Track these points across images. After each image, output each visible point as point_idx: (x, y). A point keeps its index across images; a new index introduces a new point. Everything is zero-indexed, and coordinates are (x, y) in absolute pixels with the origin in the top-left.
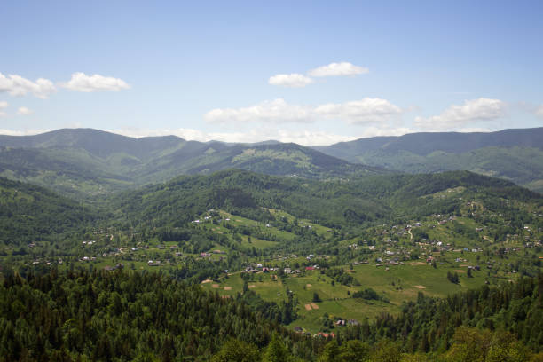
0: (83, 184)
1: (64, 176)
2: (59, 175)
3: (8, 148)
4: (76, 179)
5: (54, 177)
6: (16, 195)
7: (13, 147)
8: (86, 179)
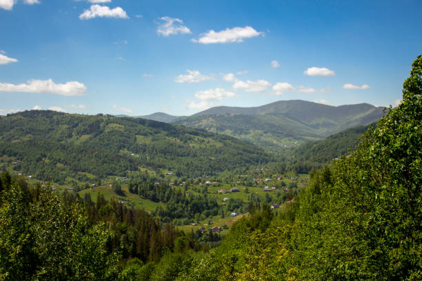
0: (282, 141)
1: (269, 134)
2: (265, 133)
3: (232, 115)
4: (278, 136)
5: (262, 135)
6: (208, 142)
7: (237, 114)
8: (286, 136)
